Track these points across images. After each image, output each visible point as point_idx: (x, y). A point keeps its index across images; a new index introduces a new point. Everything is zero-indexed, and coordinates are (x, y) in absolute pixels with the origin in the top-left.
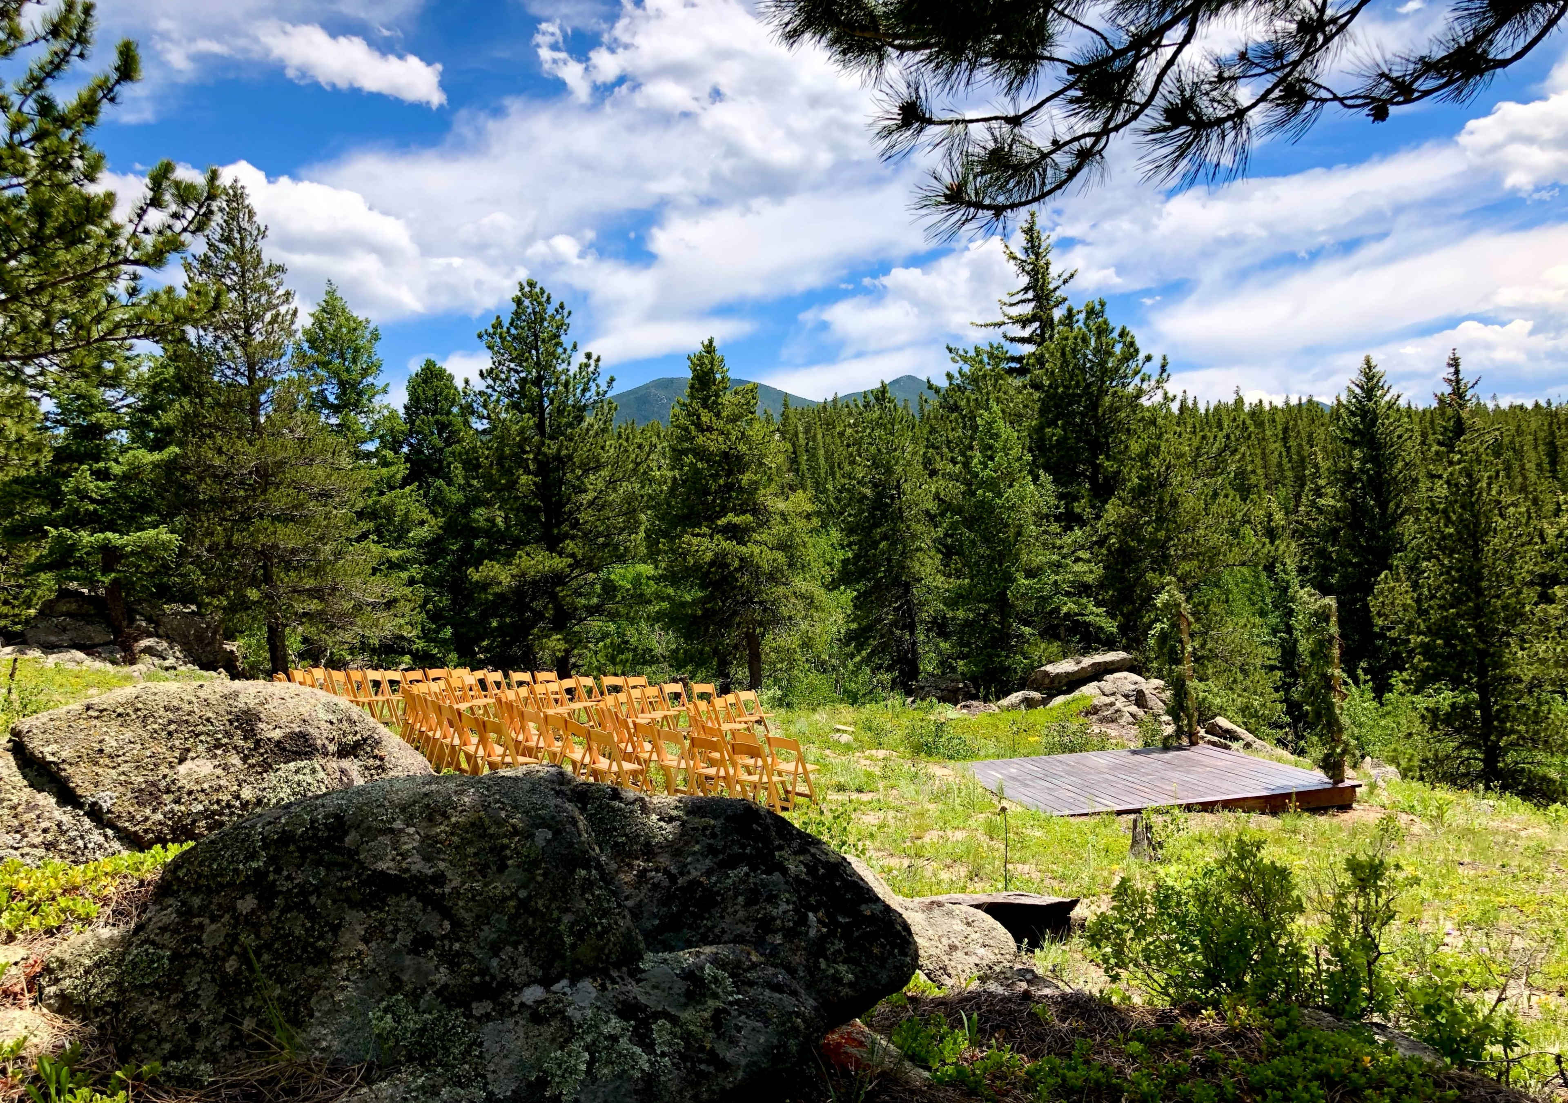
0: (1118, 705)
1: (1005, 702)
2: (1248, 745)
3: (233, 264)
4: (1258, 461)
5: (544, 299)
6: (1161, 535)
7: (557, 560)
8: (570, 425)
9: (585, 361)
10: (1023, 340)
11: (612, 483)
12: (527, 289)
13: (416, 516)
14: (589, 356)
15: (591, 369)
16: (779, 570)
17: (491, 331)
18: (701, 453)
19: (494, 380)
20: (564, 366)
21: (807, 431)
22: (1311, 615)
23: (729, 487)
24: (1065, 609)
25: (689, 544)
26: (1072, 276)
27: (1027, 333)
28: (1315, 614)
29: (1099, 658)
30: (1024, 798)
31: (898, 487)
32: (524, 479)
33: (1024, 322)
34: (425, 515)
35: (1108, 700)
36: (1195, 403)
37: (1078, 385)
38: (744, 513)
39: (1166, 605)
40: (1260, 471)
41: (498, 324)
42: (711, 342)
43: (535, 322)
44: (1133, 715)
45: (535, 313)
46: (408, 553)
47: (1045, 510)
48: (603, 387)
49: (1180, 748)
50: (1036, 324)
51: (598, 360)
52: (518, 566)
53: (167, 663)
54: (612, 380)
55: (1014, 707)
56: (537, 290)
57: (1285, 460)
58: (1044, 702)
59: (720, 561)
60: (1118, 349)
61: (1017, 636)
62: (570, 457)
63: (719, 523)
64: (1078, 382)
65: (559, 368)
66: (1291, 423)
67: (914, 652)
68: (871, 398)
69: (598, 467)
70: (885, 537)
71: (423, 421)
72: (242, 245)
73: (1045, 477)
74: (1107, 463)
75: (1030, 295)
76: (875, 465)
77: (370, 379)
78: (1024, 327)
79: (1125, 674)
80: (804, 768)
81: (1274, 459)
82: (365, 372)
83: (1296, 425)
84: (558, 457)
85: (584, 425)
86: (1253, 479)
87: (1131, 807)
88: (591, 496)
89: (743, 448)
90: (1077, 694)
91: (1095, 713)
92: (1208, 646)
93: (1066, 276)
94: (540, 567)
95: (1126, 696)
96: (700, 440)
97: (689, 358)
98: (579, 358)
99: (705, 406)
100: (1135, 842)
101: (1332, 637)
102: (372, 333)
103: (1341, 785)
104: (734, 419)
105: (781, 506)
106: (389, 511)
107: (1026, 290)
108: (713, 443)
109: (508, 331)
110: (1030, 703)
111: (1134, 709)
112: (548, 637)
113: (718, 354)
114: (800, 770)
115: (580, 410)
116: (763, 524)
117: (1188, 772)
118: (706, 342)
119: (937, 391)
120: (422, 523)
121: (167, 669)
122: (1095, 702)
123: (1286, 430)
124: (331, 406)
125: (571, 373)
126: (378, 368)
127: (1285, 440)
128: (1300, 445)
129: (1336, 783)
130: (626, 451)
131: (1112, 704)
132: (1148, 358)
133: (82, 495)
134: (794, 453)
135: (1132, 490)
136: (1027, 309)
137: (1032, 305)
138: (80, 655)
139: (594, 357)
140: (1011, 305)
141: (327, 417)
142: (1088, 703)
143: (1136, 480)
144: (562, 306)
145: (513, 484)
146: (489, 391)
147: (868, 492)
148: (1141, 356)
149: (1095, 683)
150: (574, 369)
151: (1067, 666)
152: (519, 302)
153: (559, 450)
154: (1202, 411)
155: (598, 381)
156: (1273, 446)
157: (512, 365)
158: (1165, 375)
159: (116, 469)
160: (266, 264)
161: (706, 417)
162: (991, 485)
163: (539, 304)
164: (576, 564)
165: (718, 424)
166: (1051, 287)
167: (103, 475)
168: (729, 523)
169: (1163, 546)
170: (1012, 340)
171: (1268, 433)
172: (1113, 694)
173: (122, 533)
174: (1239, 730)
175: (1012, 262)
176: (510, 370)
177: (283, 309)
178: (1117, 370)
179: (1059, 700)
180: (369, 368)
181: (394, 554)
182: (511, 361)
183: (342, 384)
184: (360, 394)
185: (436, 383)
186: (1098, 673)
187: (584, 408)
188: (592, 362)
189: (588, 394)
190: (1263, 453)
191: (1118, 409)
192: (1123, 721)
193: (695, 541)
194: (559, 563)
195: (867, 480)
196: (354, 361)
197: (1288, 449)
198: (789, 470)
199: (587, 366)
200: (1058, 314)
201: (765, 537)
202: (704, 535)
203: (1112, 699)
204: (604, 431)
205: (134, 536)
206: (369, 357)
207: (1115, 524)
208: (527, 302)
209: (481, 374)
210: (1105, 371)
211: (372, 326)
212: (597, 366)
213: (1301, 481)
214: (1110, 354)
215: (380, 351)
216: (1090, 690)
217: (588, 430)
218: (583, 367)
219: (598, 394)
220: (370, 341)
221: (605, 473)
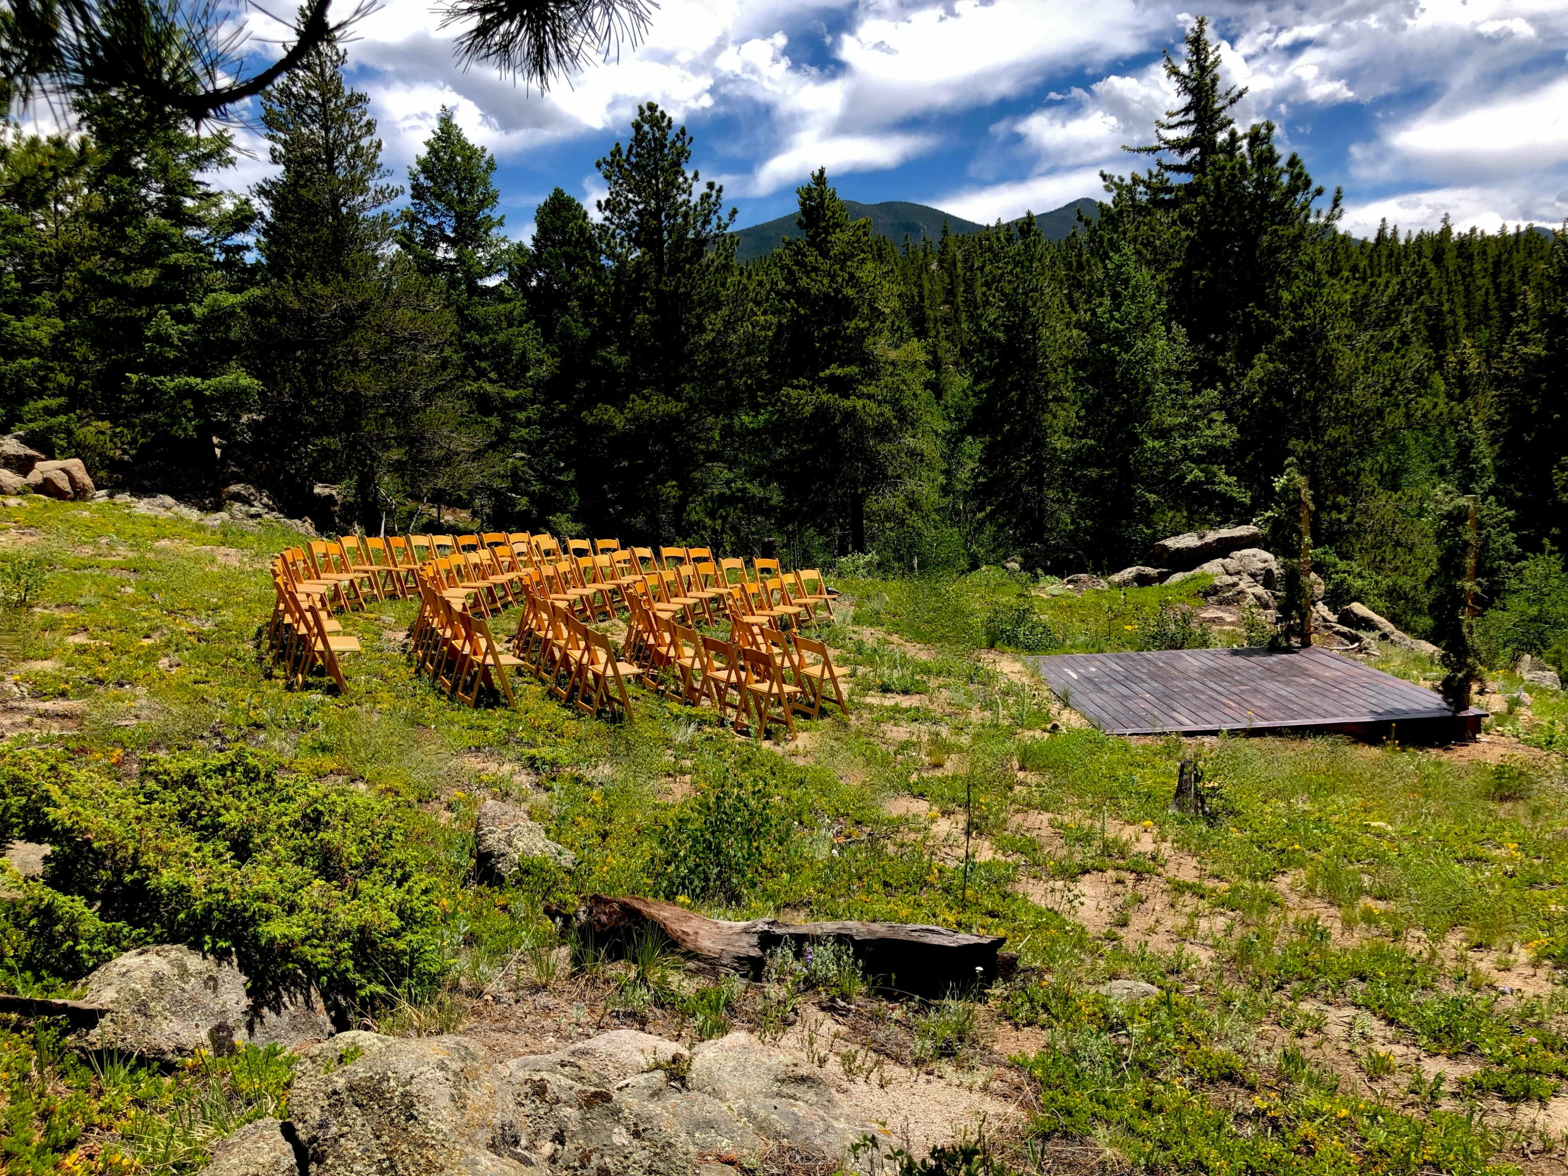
0: (1242, 585)
1: (1116, 578)
2: (1385, 637)
3: (314, 94)
4: (1459, 300)
5: (665, 124)
6: (1310, 395)
7: (673, 403)
8: (688, 260)
9: (707, 191)
10: (1179, 169)
11: (729, 325)
12: (647, 113)
13: (532, 356)
14: (711, 186)
15: (713, 199)
16: (887, 425)
17: (609, 159)
18: (802, 296)
19: (612, 211)
20: (685, 197)
21: (965, 261)
22: (1443, 517)
23: (834, 335)
24: (1190, 478)
25: (788, 396)
26: (1240, 95)
27: (1184, 160)
28: (1449, 516)
29: (1225, 532)
30: (1093, 707)
31: (1033, 331)
32: (640, 318)
33: (1181, 146)
34: (542, 354)
35: (1230, 580)
36: (1395, 232)
37: (1232, 223)
38: (849, 363)
39: (1285, 489)
40: (1460, 312)
41: (618, 151)
42: (822, 172)
43: (655, 149)
44: (1258, 598)
45: (655, 139)
46: (527, 392)
47: (1175, 367)
48: (725, 219)
49: (1289, 650)
50: (1196, 151)
51: (720, 190)
52: (632, 409)
53: (253, 510)
54: (735, 212)
55: (1125, 583)
56: (658, 114)
57: (1492, 298)
58: (1162, 578)
59: (822, 413)
60: (1285, 179)
61: (1140, 504)
62: (688, 295)
63: (822, 374)
64: (1232, 219)
65: (680, 199)
66: (1505, 256)
67: (1042, 511)
68: (1015, 231)
69: (719, 305)
70: (1015, 386)
71: (550, 253)
72: (322, 71)
73: (1179, 331)
74: (1257, 312)
75: (1191, 116)
76: (1010, 306)
77: (487, 211)
78: (1182, 154)
79: (1254, 550)
80: (831, 672)
81: (1479, 296)
82: (482, 204)
83: (1509, 259)
84: (675, 294)
85: (704, 261)
86: (1449, 320)
87: (1208, 727)
88: (710, 337)
89: (850, 292)
90: (1197, 571)
91: (1215, 594)
92: (1357, 519)
93: (1235, 93)
94: (654, 412)
95: (1253, 575)
96: (804, 282)
97: (798, 192)
98: (699, 189)
99: (811, 243)
100: (1180, 791)
101: (1467, 544)
102: (488, 162)
103: (1463, 714)
104: (844, 259)
105: (893, 355)
106: (506, 348)
107: (1187, 110)
108: (817, 285)
109: (628, 160)
110: (1142, 580)
111: (1260, 590)
112: (663, 482)
113: (829, 186)
114: (827, 675)
115: (701, 243)
116: (872, 375)
117: (1288, 683)
118: (817, 173)
119: (1088, 223)
120: (541, 362)
121: (252, 516)
122: (1217, 582)
123: (1497, 264)
124: (446, 239)
125: (692, 204)
126: (495, 198)
127: (1495, 275)
128: (1511, 282)
129: (1458, 710)
130: (745, 288)
131: (1235, 585)
132: (1319, 192)
133: (163, 340)
134: (951, 283)
135: (1281, 344)
136: (1184, 133)
137: (1193, 128)
138: (169, 500)
139: (717, 187)
140: (1170, 127)
141: (446, 251)
142: (1207, 583)
143: (1288, 333)
144: (683, 131)
145: (629, 322)
146: (607, 223)
147: (1001, 336)
148: (1312, 188)
149: (1220, 560)
150: (695, 199)
151: (1188, 540)
152: (637, 126)
153: (677, 288)
154: (1402, 242)
155: (721, 213)
156: (1480, 282)
157: (630, 196)
158: (1337, 210)
159: (198, 311)
160: (347, 93)
161: (812, 257)
162: (1118, 339)
163: (659, 128)
164: (693, 407)
165: (825, 265)
166: (1217, 106)
167: (185, 317)
168: (832, 374)
169: (1313, 407)
170: (1168, 168)
171: (1477, 267)
172: (1238, 573)
173: (205, 377)
174: (1376, 618)
175: (1173, 78)
176: (628, 201)
177: (365, 142)
178: (1280, 205)
179: (1178, 577)
180: (485, 199)
181: (510, 394)
182: (630, 191)
183: (459, 217)
184: (477, 227)
185: (564, 213)
186: (1224, 548)
187: (704, 242)
188: (714, 193)
189: (708, 228)
190: (1467, 289)
191: (1279, 249)
192: (1244, 604)
193: (794, 393)
194: (674, 407)
195: (1000, 322)
196: (471, 192)
197: (1497, 286)
198: (945, 302)
199: (708, 196)
200: (1222, 137)
201: (871, 390)
202: (804, 388)
203: (1235, 579)
204: (726, 267)
205: (214, 381)
206: (486, 188)
207: (1261, 382)
208: (646, 127)
209: (599, 205)
210: (1265, 205)
211: (487, 155)
212: (718, 197)
213: (1508, 323)
214: (1272, 186)
215: (495, 182)
216: (1212, 567)
217: (708, 266)
218: (705, 197)
219: (719, 227)
220: (486, 171)
221: (725, 311)
